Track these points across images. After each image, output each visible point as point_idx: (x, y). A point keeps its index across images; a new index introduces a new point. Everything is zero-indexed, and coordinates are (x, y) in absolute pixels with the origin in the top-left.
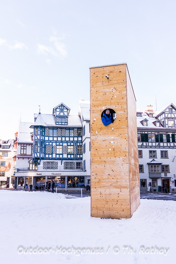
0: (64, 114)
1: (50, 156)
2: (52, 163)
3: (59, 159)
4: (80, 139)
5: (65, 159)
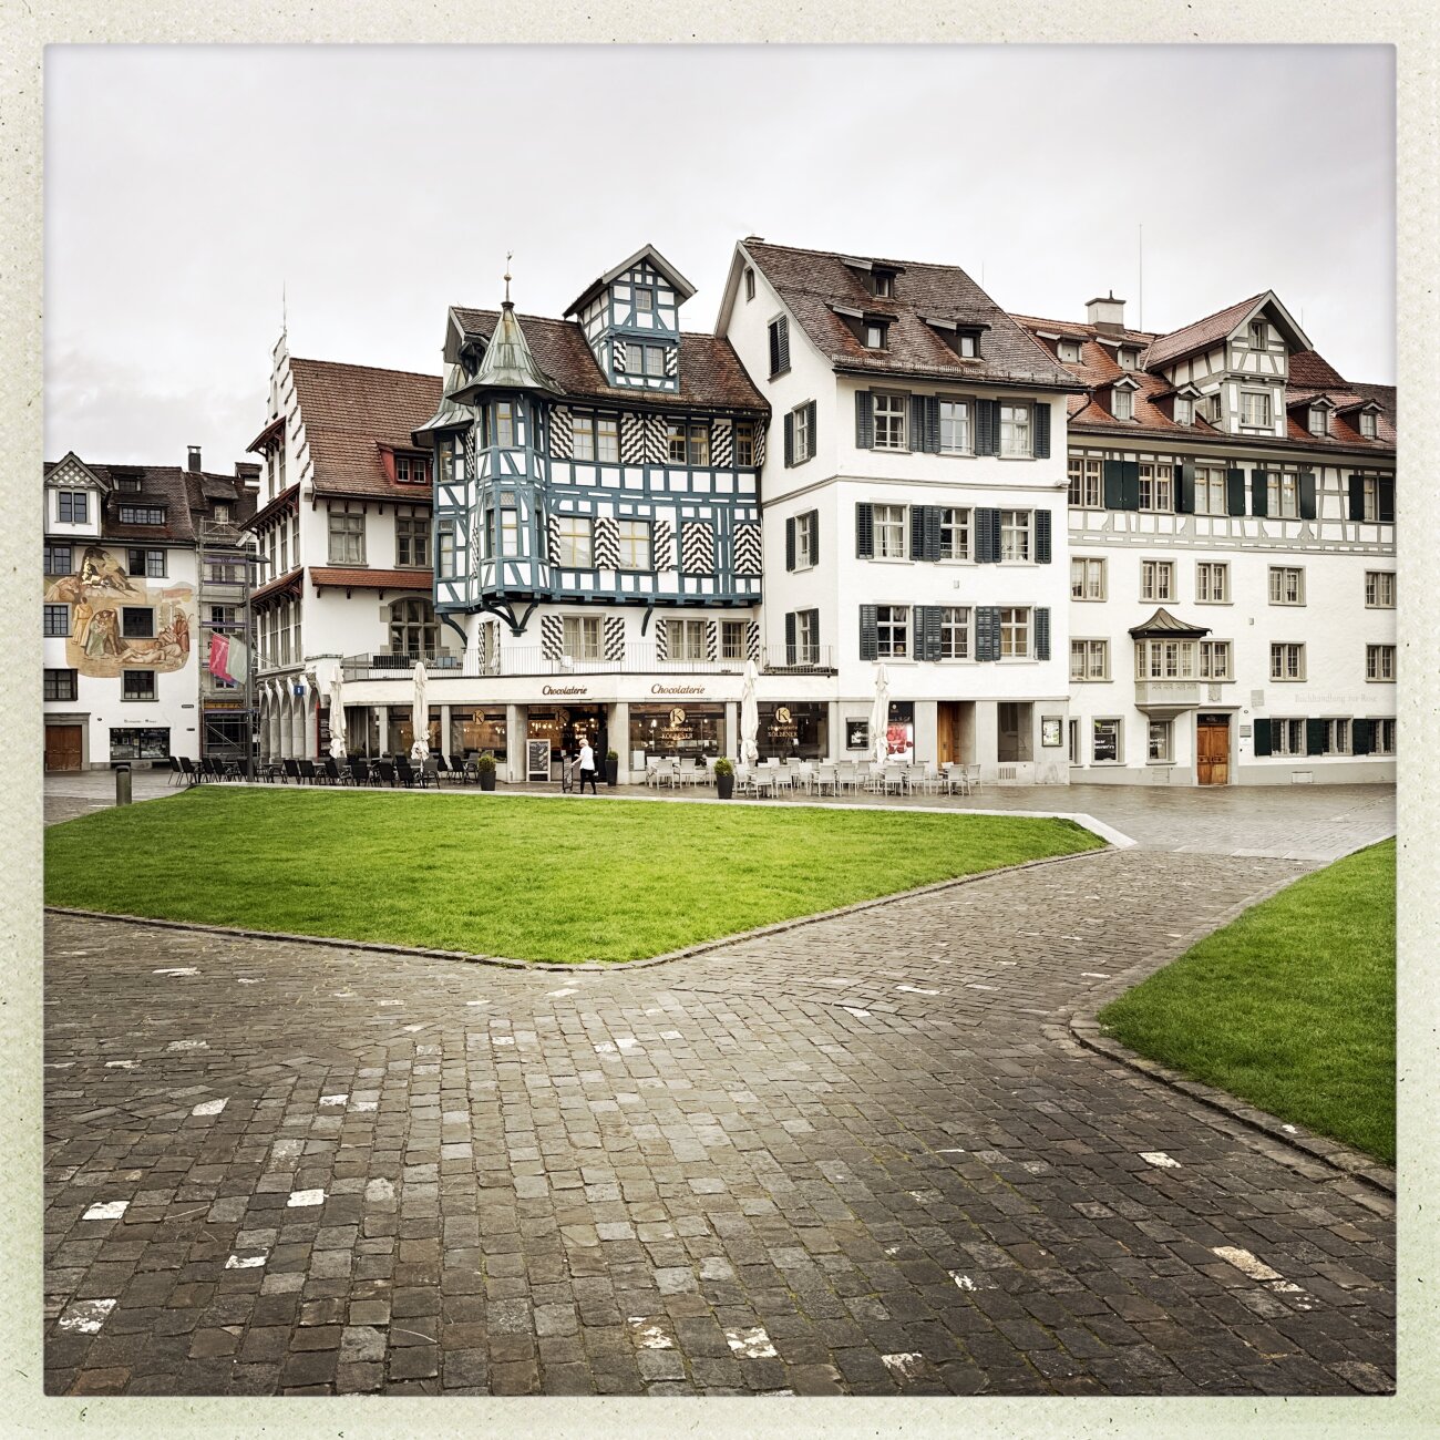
0: (657, 319)
1: (587, 582)
2: (592, 623)
3: (637, 602)
4: (747, 483)
5: (669, 603)
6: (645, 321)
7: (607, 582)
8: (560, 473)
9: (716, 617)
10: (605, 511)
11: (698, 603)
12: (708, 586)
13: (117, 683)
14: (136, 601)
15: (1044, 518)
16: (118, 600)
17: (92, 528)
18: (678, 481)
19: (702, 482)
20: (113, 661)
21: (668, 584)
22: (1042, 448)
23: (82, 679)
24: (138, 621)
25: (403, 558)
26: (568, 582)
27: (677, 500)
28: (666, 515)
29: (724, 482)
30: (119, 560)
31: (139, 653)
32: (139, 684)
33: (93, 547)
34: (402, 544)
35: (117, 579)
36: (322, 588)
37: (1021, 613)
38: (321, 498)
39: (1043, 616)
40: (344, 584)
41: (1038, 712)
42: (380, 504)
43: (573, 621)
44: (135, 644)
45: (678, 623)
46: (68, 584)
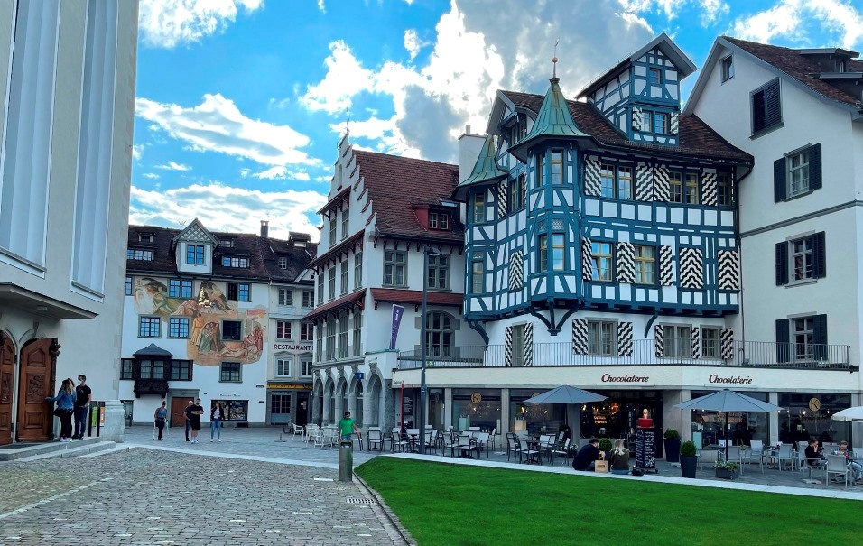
0: (665, 92)
1: (610, 293)
3: (646, 309)
4: (727, 217)
6: (656, 92)
7: (625, 294)
8: (591, 207)
9: (697, 323)
10: (624, 237)
11: (689, 312)
12: (698, 299)
13: (218, 369)
14: (231, 317)
16: (220, 316)
18: (677, 215)
19: (694, 217)
20: (216, 356)
21: (670, 295)
23: (195, 367)
24: (232, 330)
25: (431, 283)
26: (596, 292)
28: (668, 241)
29: (711, 217)
31: (232, 350)
32: (231, 370)
34: (430, 273)
35: (220, 302)
36: (378, 302)
38: (382, 238)
42: (419, 242)
43: (593, 324)
44: (230, 344)
45: (668, 328)
46: (189, 304)
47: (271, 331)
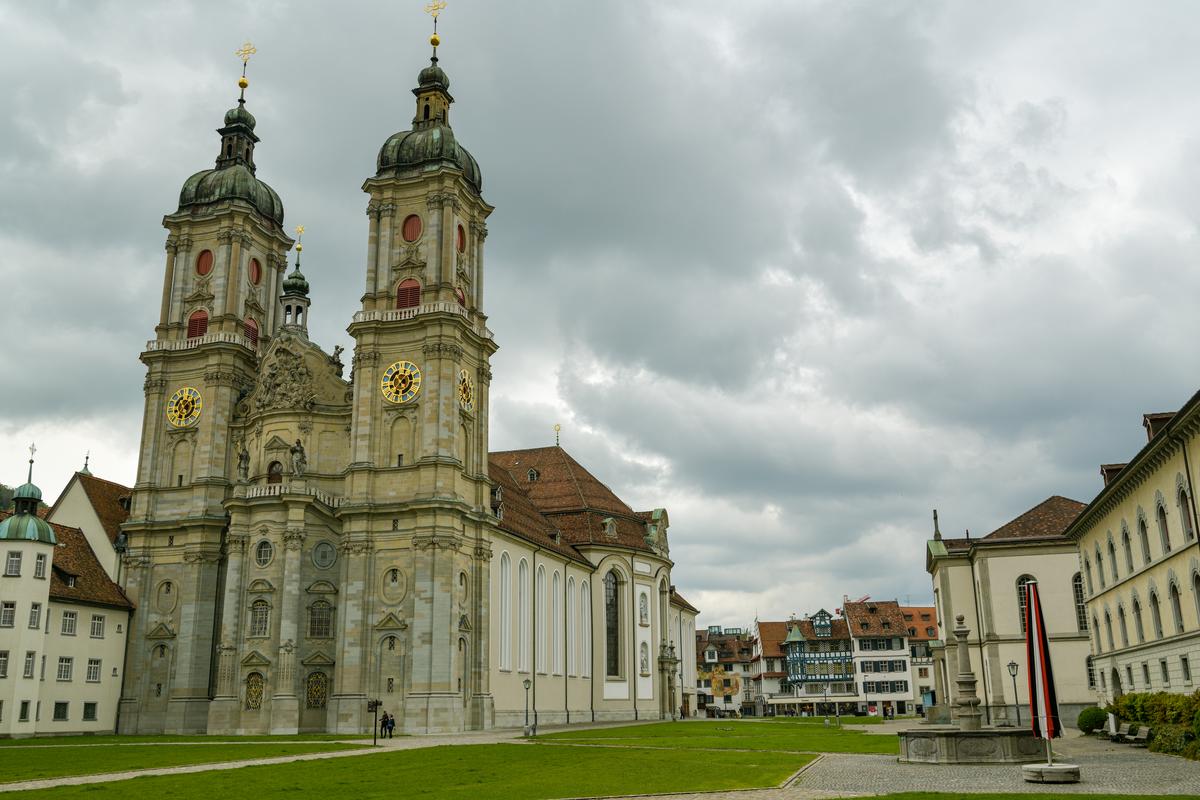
0: (826, 622)
1: (814, 677)
2: (816, 685)
3: (826, 680)
4: (848, 654)
5: (832, 680)
6: (823, 623)
7: (818, 677)
8: (807, 655)
9: (845, 683)
10: (817, 662)
11: (839, 680)
12: (841, 677)
13: (722, 699)
14: (726, 678)
15: (904, 662)
16: (721, 677)
17: (716, 660)
18: (833, 655)
19: (838, 654)
20: (721, 693)
21: (832, 677)
22: (902, 647)
23: (715, 698)
24: (727, 682)
25: (783, 669)
26: (810, 677)
27: (832, 659)
28: (830, 662)
29: (843, 654)
30: (722, 667)
31: (728, 691)
32: (728, 699)
33: (716, 665)
34: (782, 666)
35: (722, 673)
36: (765, 678)
37: (901, 682)
38: (764, 658)
39: (906, 682)
40: (771, 676)
41: (906, 703)
42: (777, 658)
43: (812, 685)
44: (726, 689)
45: (835, 685)
46: (710, 674)
47: (741, 682)
